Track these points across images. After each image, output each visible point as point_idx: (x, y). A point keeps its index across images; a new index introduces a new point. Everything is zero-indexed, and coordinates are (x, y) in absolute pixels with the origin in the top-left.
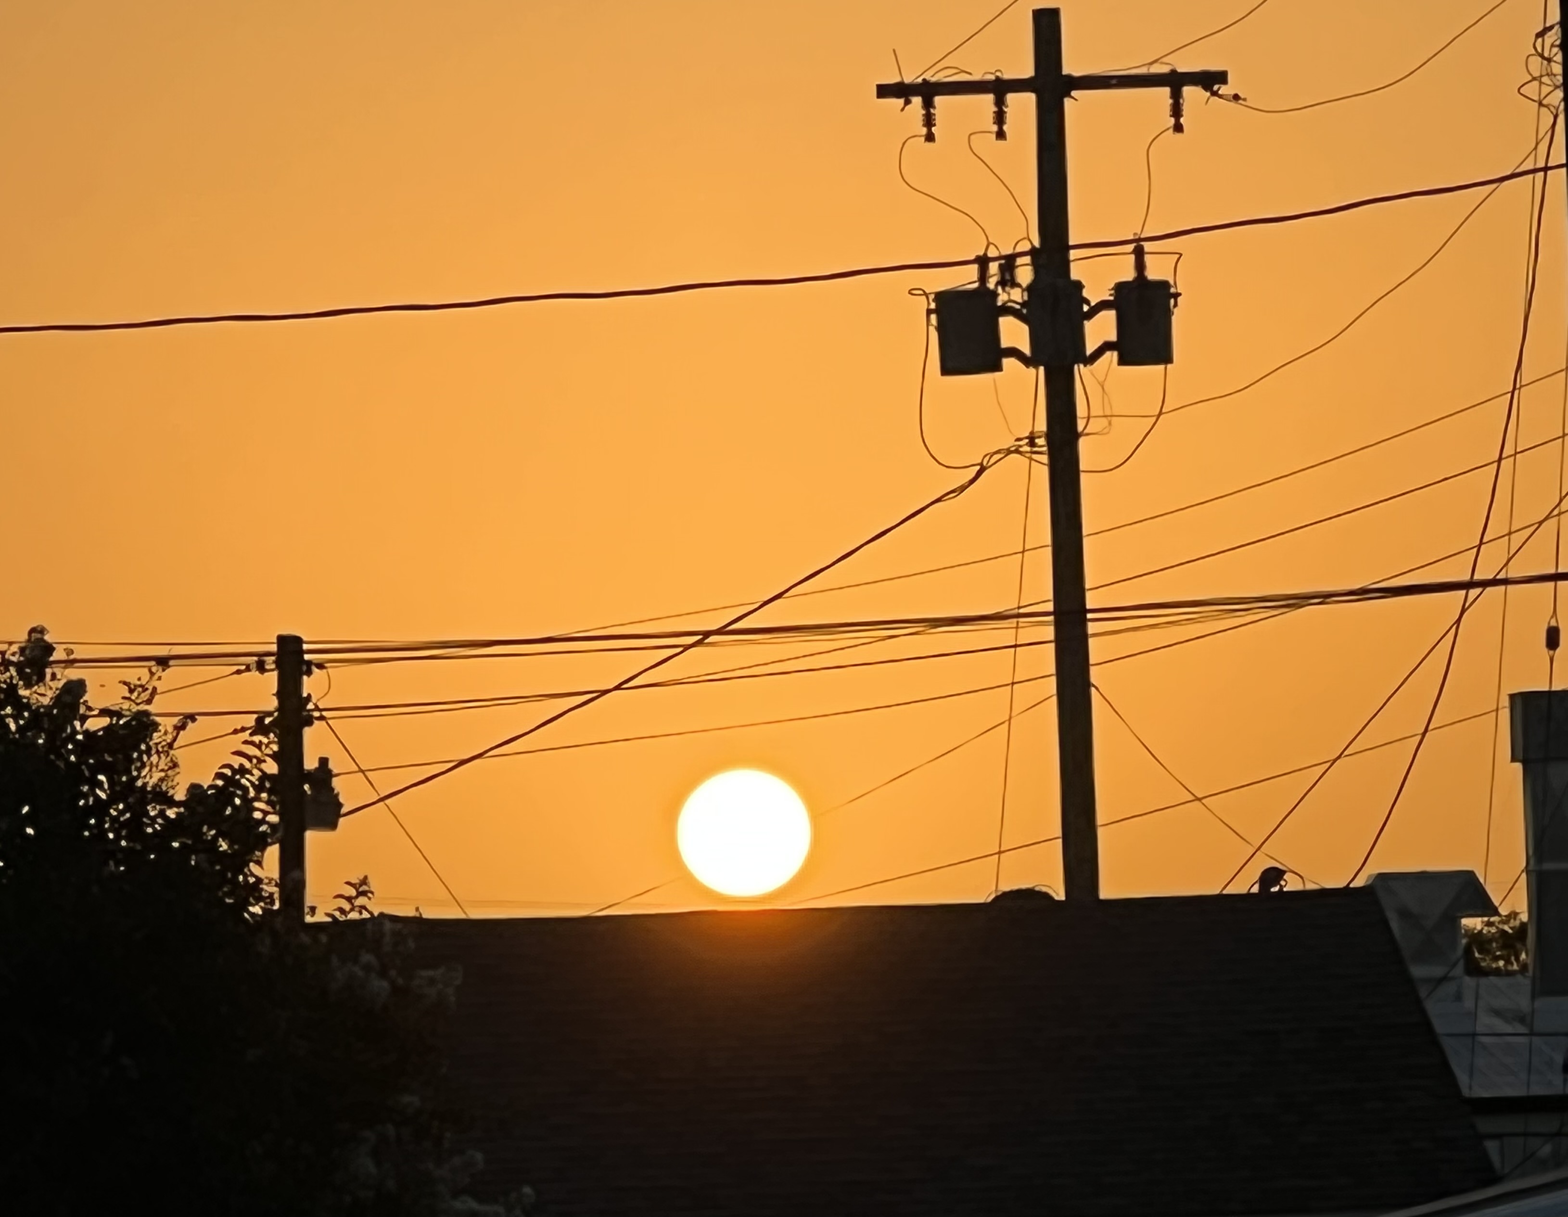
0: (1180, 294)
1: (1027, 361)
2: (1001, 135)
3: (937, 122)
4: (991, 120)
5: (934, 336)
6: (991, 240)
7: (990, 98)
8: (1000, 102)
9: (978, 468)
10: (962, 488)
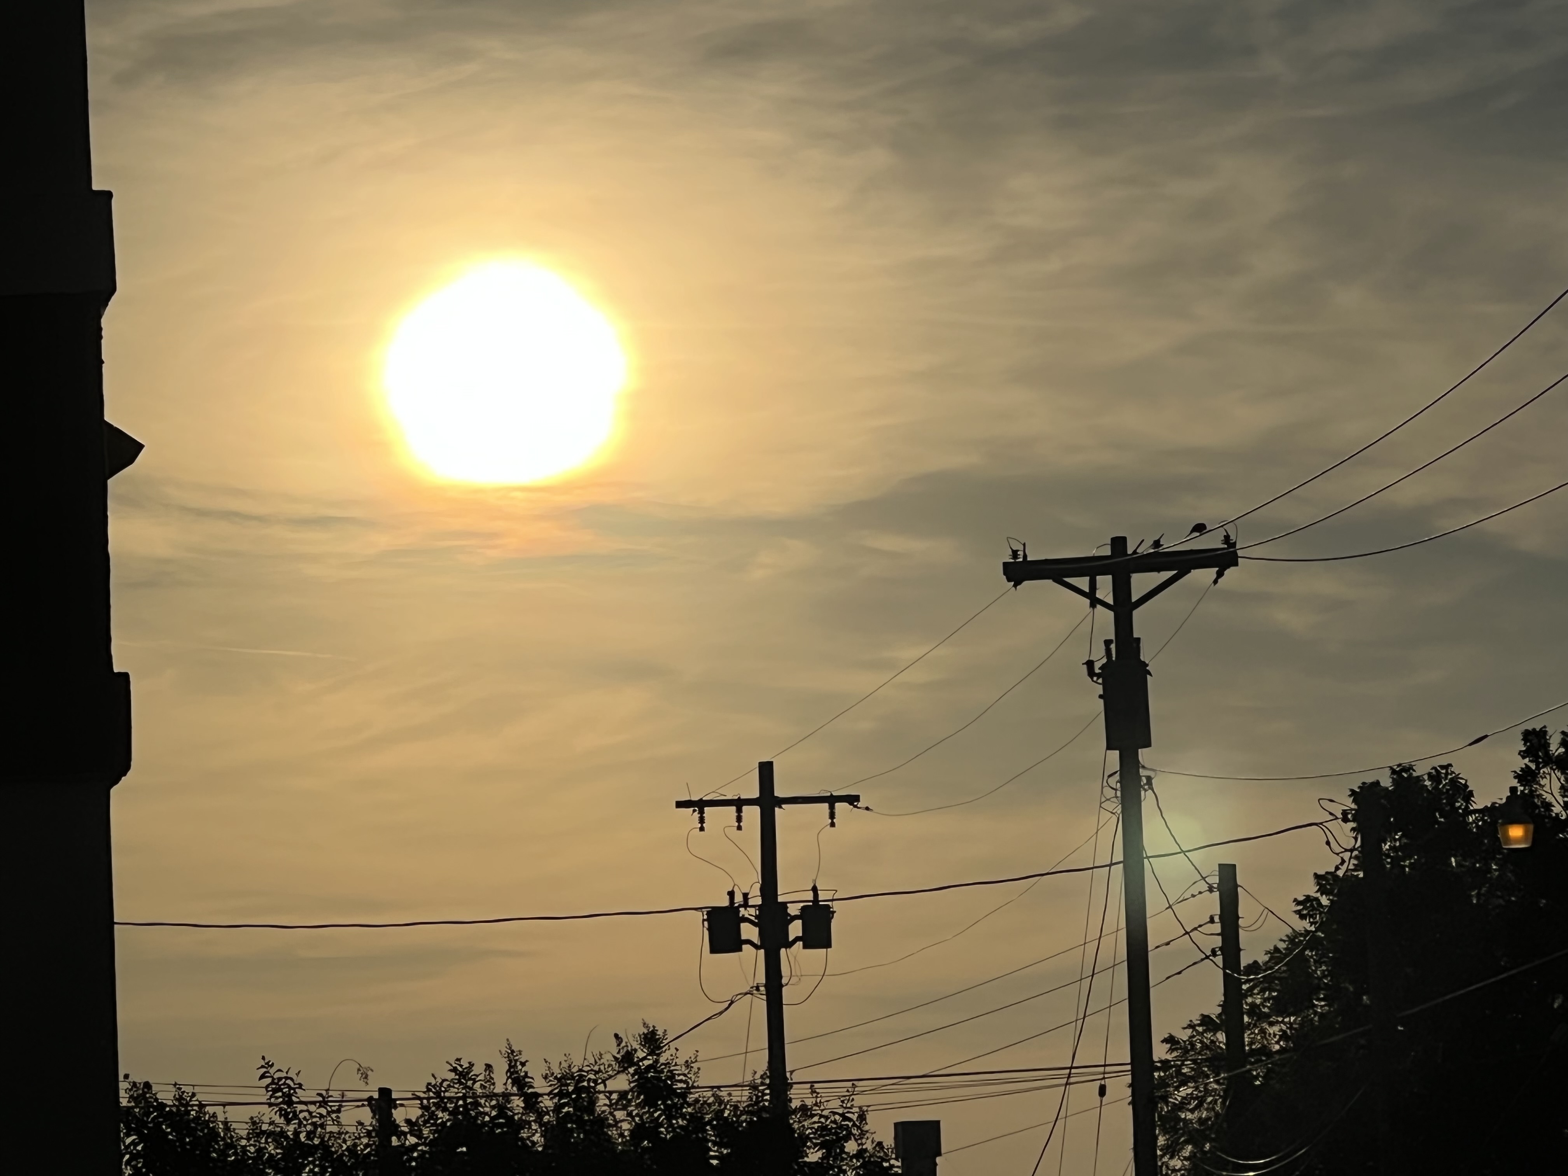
0: (835, 912)
1: (756, 947)
2: (739, 828)
3: (705, 821)
4: (735, 820)
5: (706, 933)
6: (736, 883)
7: (734, 808)
8: (739, 811)
9: (730, 1002)
10: (721, 1013)
